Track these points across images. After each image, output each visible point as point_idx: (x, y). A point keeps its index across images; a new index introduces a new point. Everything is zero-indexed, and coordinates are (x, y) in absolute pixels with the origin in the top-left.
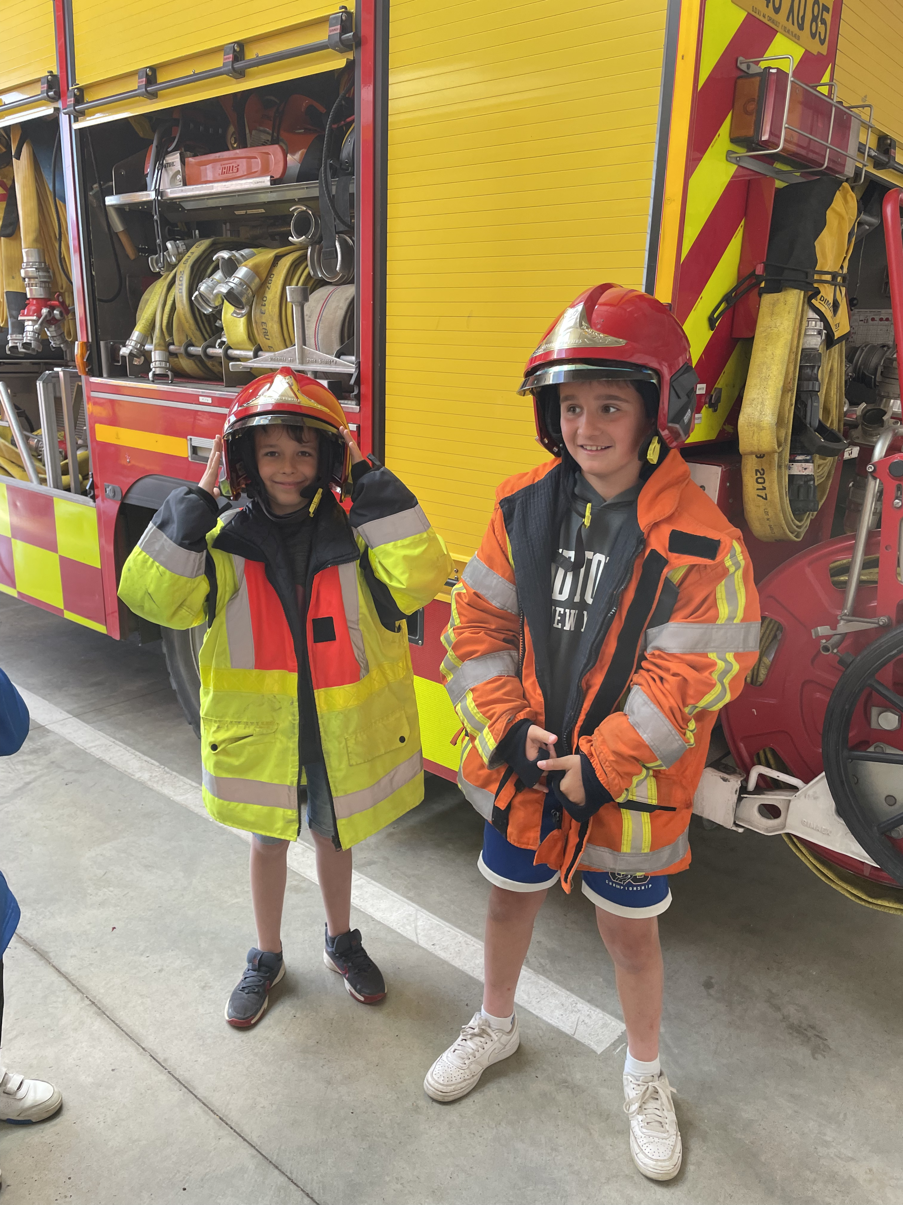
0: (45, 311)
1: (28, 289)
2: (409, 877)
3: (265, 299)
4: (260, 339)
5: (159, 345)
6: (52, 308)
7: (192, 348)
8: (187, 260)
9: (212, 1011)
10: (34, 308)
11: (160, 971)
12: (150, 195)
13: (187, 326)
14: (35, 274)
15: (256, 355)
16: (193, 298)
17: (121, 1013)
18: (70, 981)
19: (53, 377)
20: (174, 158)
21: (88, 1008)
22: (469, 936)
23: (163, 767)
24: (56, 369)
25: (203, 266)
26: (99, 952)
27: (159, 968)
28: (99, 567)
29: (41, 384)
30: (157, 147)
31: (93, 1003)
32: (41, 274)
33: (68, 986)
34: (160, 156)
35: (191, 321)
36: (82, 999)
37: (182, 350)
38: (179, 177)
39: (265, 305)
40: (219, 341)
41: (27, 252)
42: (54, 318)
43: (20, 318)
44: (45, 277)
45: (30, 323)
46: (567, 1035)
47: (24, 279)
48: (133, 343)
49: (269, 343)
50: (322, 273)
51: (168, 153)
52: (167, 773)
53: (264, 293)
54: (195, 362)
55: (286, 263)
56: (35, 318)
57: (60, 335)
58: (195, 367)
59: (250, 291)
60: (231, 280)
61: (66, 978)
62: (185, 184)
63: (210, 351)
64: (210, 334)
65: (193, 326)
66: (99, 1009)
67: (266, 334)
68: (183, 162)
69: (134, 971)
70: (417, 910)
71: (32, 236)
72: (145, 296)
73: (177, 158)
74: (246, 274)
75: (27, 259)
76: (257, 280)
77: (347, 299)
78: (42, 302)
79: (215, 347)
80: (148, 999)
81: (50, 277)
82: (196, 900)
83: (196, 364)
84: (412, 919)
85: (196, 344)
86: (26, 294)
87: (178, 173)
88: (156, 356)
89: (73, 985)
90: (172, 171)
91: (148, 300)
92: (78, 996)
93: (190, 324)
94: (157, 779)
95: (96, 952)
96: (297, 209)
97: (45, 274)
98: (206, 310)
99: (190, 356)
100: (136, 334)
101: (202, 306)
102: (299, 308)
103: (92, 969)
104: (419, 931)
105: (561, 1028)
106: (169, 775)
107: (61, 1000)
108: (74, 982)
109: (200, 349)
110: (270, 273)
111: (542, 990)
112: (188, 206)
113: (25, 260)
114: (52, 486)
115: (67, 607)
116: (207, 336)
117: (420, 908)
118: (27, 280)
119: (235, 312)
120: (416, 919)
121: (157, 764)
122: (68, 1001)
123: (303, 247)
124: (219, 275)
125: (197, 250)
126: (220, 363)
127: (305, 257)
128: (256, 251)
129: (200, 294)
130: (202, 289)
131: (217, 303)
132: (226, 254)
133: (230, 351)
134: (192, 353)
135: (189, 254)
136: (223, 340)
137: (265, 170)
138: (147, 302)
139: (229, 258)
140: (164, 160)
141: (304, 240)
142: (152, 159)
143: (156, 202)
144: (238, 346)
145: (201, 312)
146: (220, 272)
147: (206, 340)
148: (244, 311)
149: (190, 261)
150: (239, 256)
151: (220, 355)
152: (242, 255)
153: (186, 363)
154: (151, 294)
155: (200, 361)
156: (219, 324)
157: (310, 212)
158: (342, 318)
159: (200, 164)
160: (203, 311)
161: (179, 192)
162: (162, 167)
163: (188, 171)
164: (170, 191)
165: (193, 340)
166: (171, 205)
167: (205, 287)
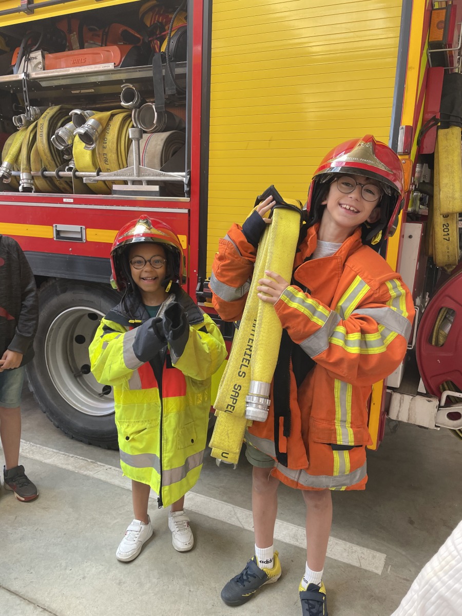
2: (219, 488)
3: (106, 139)
4: (102, 165)
5: (26, 169)
7: (47, 172)
8: (45, 117)
9: (132, 598)
11: (84, 578)
12: (22, 76)
13: (44, 158)
15: (98, 175)
16: (52, 140)
17: (68, 613)
18: (21, 597)
20: (37, 55)
21: (41, 613)
23: (28, 442)
25: (55, 121)
26: (33, 572)
27: (82, 576)
30: (23, 48)
31: (45, 609)
34: (26, 52)
35: (49, 154)
36: (35, 608)
37: (40, 174)
38: (40, 66)
39: (106, 143)
40: (67, 167)
46: (357, 568)
48: (4, 169)
49: (108, 167)
50: (141, 126)
51: (31, 52)
52: (33, 446)
53: (105, 135)
54: (46, 181)
55: (118, 119)
58: (46, 185)
59: (97, 133)
60: (86, 126)
61: (17, 595)
62: (44, 70)
63: (61, 173)
64: (60, 163)
65: (50, 158)
66: (50, 612)
67: (106, 161)
68: (43, 57)
69: (66, 581)
70: (233, 508)
72: (8, 142)
73: (39, 55)
74: (94, 122)
76: (101, 127)
77: (162, 140)
79: (65, 171)
80: (84, 599)
82: (88, 525)
83: (47, 183)
84: (233, 513)
85: (50, 170)
87: (39, 63)
88: (23, 176)
89: (24, 599)
90: (35, 62)
91: (11, 144)
92: (32, 606)
93: (47, 157)
94: (27, 451)
96: (124, 87)
98: (60, 147)
99: (45, 177)
100: (5, 163)
101: (58, 146)
102: (137, 142)
103: (34, 585)
104: (241, 520)
105: (352, 564)
106: (35, 447)
107: (20, 611)
108: (24, 597)
109: (54, 173)
110: (108, 124)
112: (44, 84)
116: (58, 165)
117: (234, 506)
119: (85, 147)
120: (235, 514)
122: (25, 612)
123: (129, 109)
124: (70, 125)
125: (51, 111)
126: (66, 182)
127: (130, 116)
128: (94, 112)
129: (56, 137)
130: (58, 133)
131: (70, 142)
132: (78, 112)
133: (77, 173)
134: (47, 175)
135: (45, 113)
136: (72, 166)
137: (107, 61)
138: (10, 145)
139: (81, 114)
140: (29, 55)
141: (131, 105)
142: (19, 56)
143: (24, 80)
144: (84, 170)
145: (56, 148)
146: (71, 123)
147: (57, 167)
148: (93, 146)
149: (48, 118)
150: (86, 114)
151: (70, 176)
152: (87, 113)
153: (40, 183)
154: (13, 140)
155: (50, 181)
156: (66, 157)
157: (134, 89)
158: (161, 150)
159: (56, 58)
160: (58, 148)
161: (42, 74)
162: (28, 60)
163: (47, 62)
164: (34, 73)
165: (49, 166)
166: (33, 84)
167: (61, 132)
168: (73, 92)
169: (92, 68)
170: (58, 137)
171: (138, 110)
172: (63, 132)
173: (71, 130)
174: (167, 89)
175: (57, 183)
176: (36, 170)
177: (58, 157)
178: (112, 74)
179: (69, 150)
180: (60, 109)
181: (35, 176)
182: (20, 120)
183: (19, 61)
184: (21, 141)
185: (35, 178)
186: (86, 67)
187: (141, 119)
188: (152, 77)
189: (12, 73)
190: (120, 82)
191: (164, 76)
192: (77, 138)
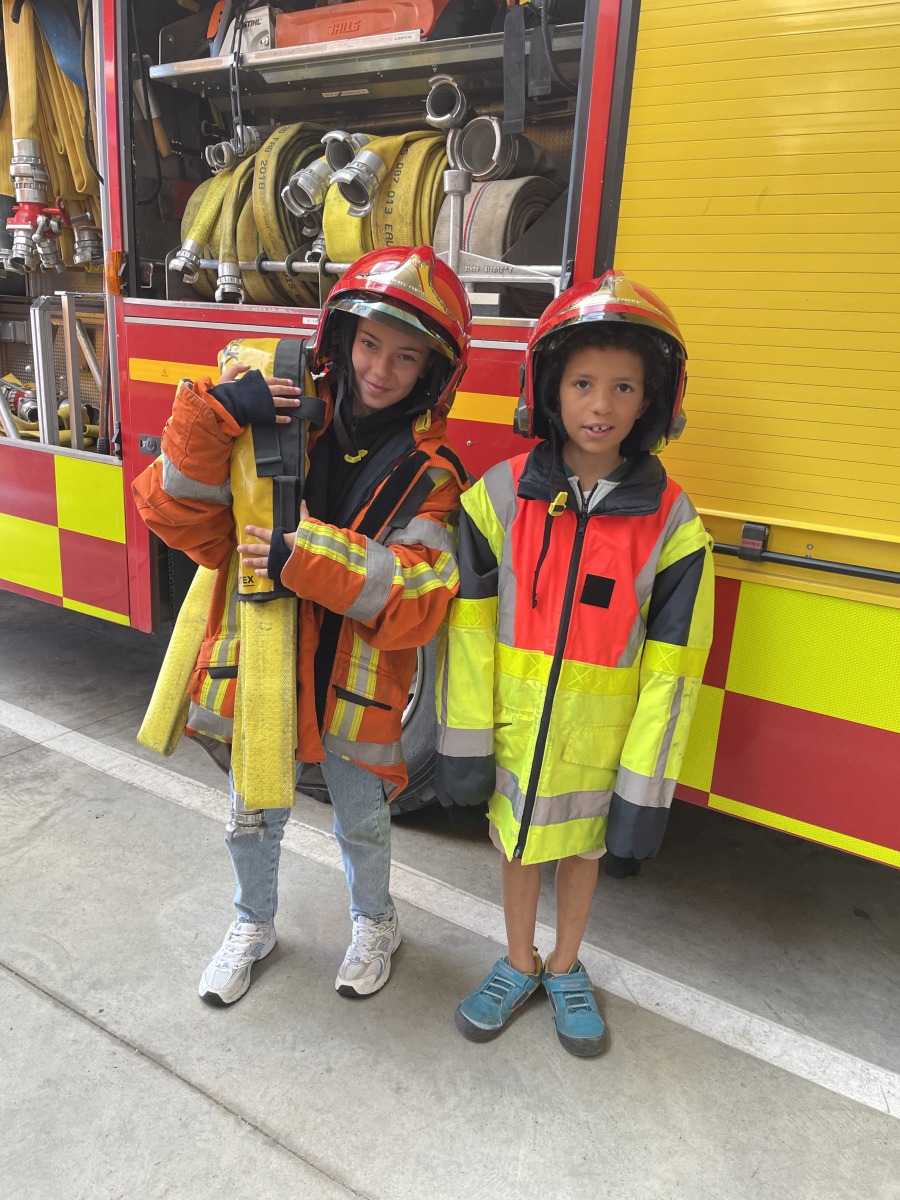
0: (41, 219)
1: (18, 191)
3: (392, 194)
5: (230, 255)
6: (49, 216)
7: (268, 263)
8: (270, 148)
10: (26, 214)
11: (329, 1070)
12: (226, 61)
13: (265, 232)
14: (30, 171)
16: (282, 195)
17: (302, 1139)
18: (210, 1097)
19: (51, 303)
20: (261, 16)
21: (250, 1135)
22: (694, 990)
24: (56, 293)
25: (289, 157)
26: (233, 1049)
27: (325, 1066)
28: (124, 542)
29: (37, 312)
30: (233, 1)
31: (256, 1128)
32: (37, 172)
33: (211, 1105)
34: (238, 11)
35: (275, 226)
36: (239, 1124)
37: (254, 265)
38: (266, 39)
39: (392, 202)
40: (309, 253)
41: (19, 144)
42: (50, 231)
43: (8, 227)
44: (41, 176)
45: (22, 233)
47: (14, 177)
48: (188, 255)
50: (464, 165)
51: (248, 9)
53: (390, 186)
54: (266, 282)
55: (420, 150)
56: (28, 227)
57: (55, 252)
58: (265, 289)
59: (375, 182)
60: (355, 166)
61: (202, 1093)
62: (273, 47)
63: (297, 265)
64: (296, 244)
65: (276, 234)
66: (267, 1135)
68: (273, 21)
69: (294, 1074)
71: (26, 124)
72: (194, 198)
73: (263, 16)
74: (370, 158)
75: (20, 152)
76: (383, 168)
77: (508, 195)
78: (37, 208)
79: (304, 261)
80: (330, 1115)
81: (47, 178)
83: (267, 286)
85: (275, 257)
86: (15, 199)
87: (264, 33)
88: (224, 269)
89: (217, 1103)
90: (255, 30)
91: (200, 203)
92: (231, 1119)
93: (271, 231)
95: (230, 1050)
96: (434, 82)
97: (41, 172)
98: (296, 211)
99: (263, 272)
100: (189, 244)
101: (292, 206)
102: (459, 200)
103: (235, 1076)
104: (630, 987)
107: (209, 1127)
108: (215, 1098)
109: (284, 264)
110: (397, 163)
111: (819, 1055)
112: (270, 78)
113: (16, 154)
114: (47, 441)
115: (68, 593)
116: (291, 246)
117: (615, 957)
118: (17, 179)
119: (351, 210)
120: (618, 972)
121: (205, 786)
122: (219, 1129)
123: (441, 131)
124: (319, 164)
125: (282, 136)
126: (304, 282)
127: (444, 144)
128: (368, 136)
129: (291, 190)
130: (297, 181)
131: (317, 201)
132: (339, 135)
133: (328, 266)
134: (268, 269)
135: (270, 140)
136: (318, 251)
137: (403, 26)
138: (198, 205)
139: (344, 141)
140: (244, 17)
141: (446, 121)
142: (224, 18)
143: (234, 69)
144: (342, 259)
145: (290, 213)
146: (323, 160)
147: (290, 252)
148: (367, 208)
149: (276, 150)
150: (354, 140)
151: (313, 270)
152: (356, 139)
153: (254, 284)
154: (204, 195)
155: (272, 281)
156: (307, 231)
157: (456, 85)
158: (504, 218)
159: (299, 22)
160: (294, 213)
161: (270, 55)
162: (242, 26)
163: (279, 30)
164: (253, 55)
165: (273, 251)
166: (250, 77)
167: (302, 178)
168: (324, 95)
169: (373, 42)
170: (296, 188)
171: (460, 131)
172: (306, 179)
173: (322, 175)
174: (531, 83)
175: (286, 286)
176: (247, 258)
177: (291, 230)
178: (413, 53)
179: (315, 218)
180: (300, 131)
181: (245, 270)
182: (219, 154)
183: (224, 28)
184: (220, 197)
185: (243, 274)
186: (360, 39)
187: (464, 152)
188: (501, 59)
189: (206, 54)
190: (426, 72)
191: (527, 56)
192: (334, 192)
